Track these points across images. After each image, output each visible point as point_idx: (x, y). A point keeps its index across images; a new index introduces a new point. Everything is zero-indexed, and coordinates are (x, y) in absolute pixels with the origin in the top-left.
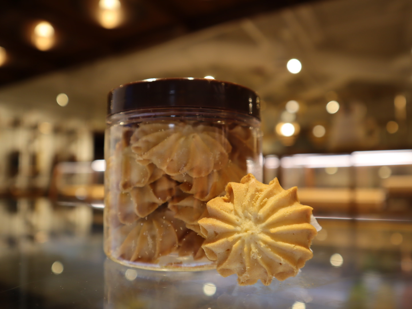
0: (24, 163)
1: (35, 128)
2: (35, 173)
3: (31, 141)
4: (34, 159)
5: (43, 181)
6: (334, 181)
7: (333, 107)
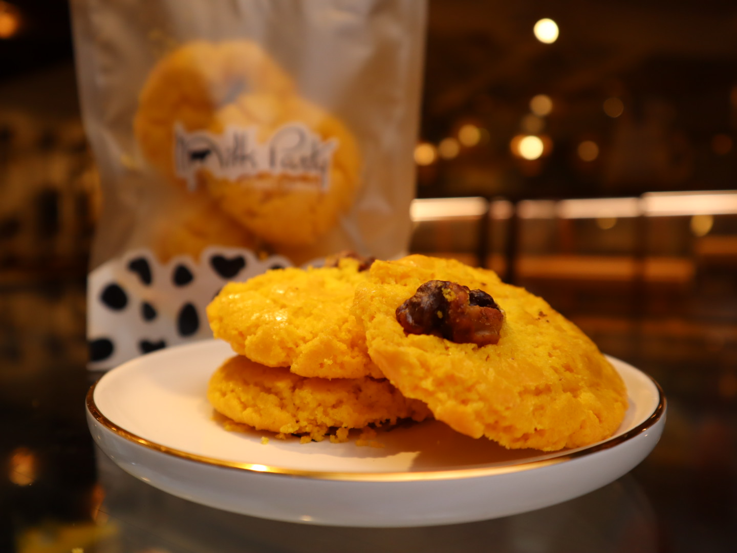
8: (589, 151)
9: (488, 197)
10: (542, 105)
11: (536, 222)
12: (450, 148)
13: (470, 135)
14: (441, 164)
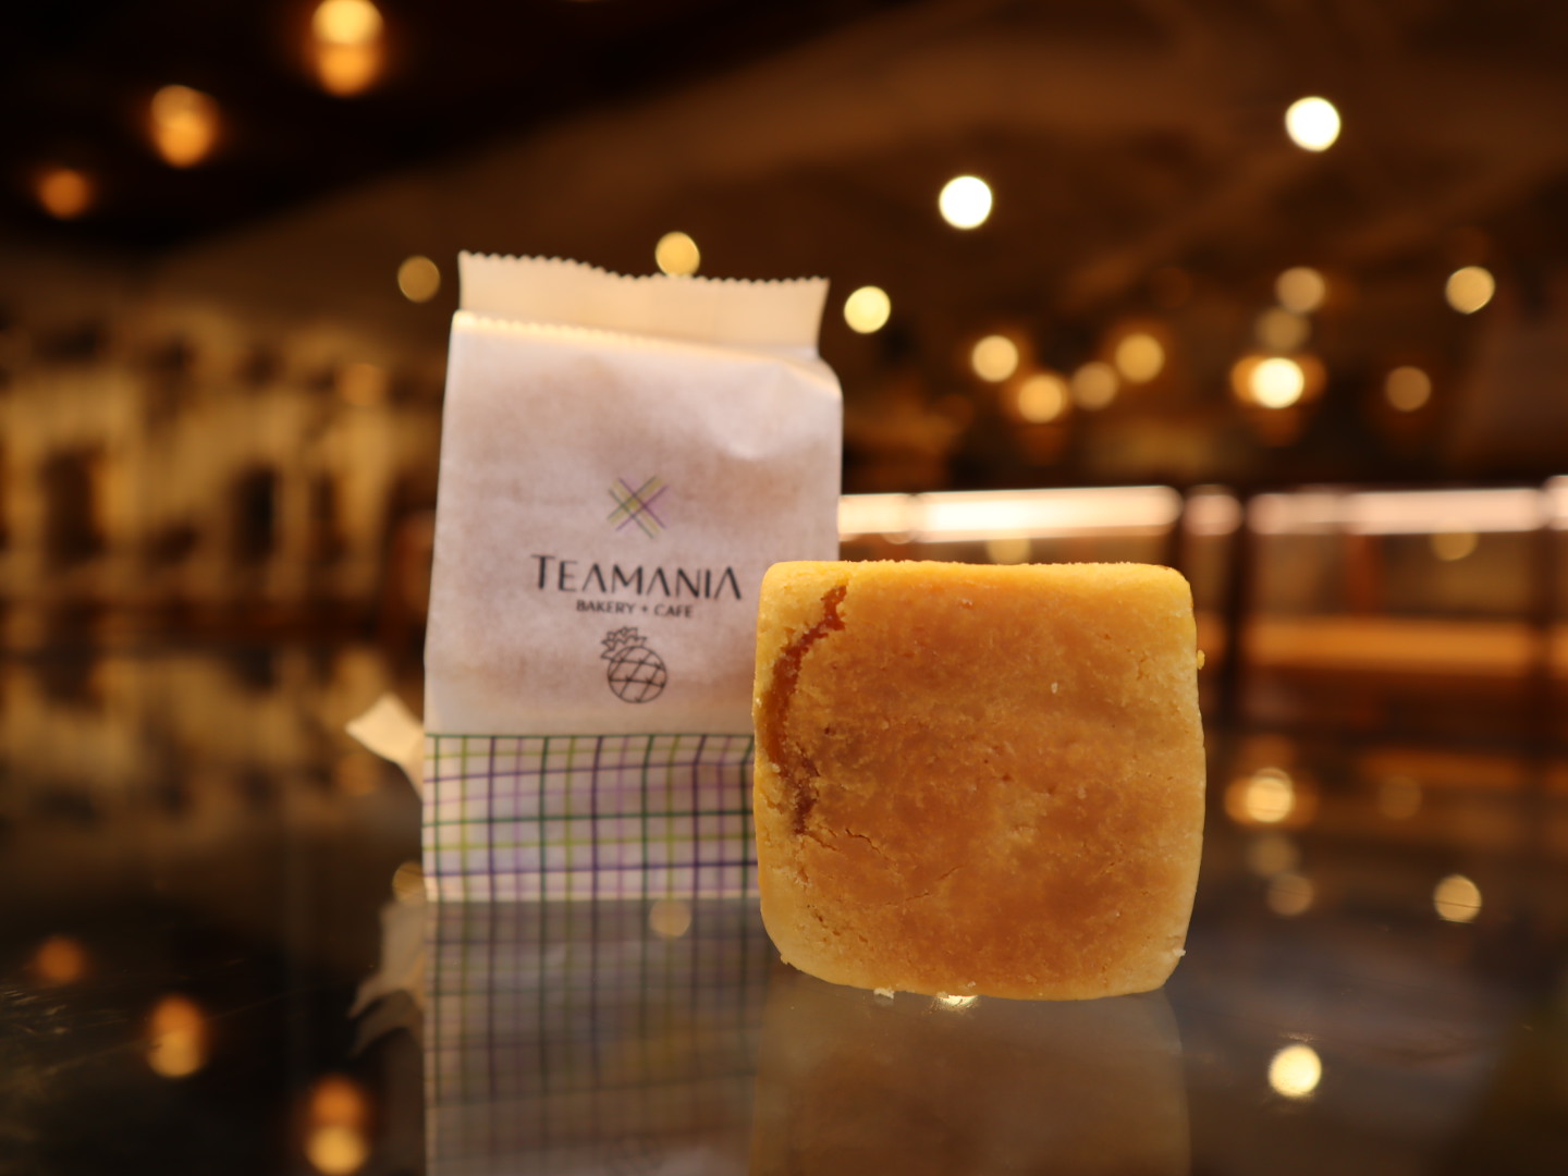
0: (294, 511)
1: (325, 385)
2: (329, 544)
3: (315, 431)
4: (326, 494)
5: (358, 577)
6: (1460, 587)
7: (1472, 289)
8: (1409, 389)
9: (1183, 485)
10: (1304, 289)
11: (1295, 542)
12: (1097, 385)
13: (1141, 355)
14: (1077, 420)
